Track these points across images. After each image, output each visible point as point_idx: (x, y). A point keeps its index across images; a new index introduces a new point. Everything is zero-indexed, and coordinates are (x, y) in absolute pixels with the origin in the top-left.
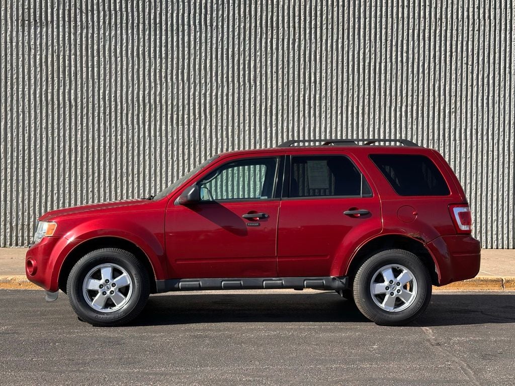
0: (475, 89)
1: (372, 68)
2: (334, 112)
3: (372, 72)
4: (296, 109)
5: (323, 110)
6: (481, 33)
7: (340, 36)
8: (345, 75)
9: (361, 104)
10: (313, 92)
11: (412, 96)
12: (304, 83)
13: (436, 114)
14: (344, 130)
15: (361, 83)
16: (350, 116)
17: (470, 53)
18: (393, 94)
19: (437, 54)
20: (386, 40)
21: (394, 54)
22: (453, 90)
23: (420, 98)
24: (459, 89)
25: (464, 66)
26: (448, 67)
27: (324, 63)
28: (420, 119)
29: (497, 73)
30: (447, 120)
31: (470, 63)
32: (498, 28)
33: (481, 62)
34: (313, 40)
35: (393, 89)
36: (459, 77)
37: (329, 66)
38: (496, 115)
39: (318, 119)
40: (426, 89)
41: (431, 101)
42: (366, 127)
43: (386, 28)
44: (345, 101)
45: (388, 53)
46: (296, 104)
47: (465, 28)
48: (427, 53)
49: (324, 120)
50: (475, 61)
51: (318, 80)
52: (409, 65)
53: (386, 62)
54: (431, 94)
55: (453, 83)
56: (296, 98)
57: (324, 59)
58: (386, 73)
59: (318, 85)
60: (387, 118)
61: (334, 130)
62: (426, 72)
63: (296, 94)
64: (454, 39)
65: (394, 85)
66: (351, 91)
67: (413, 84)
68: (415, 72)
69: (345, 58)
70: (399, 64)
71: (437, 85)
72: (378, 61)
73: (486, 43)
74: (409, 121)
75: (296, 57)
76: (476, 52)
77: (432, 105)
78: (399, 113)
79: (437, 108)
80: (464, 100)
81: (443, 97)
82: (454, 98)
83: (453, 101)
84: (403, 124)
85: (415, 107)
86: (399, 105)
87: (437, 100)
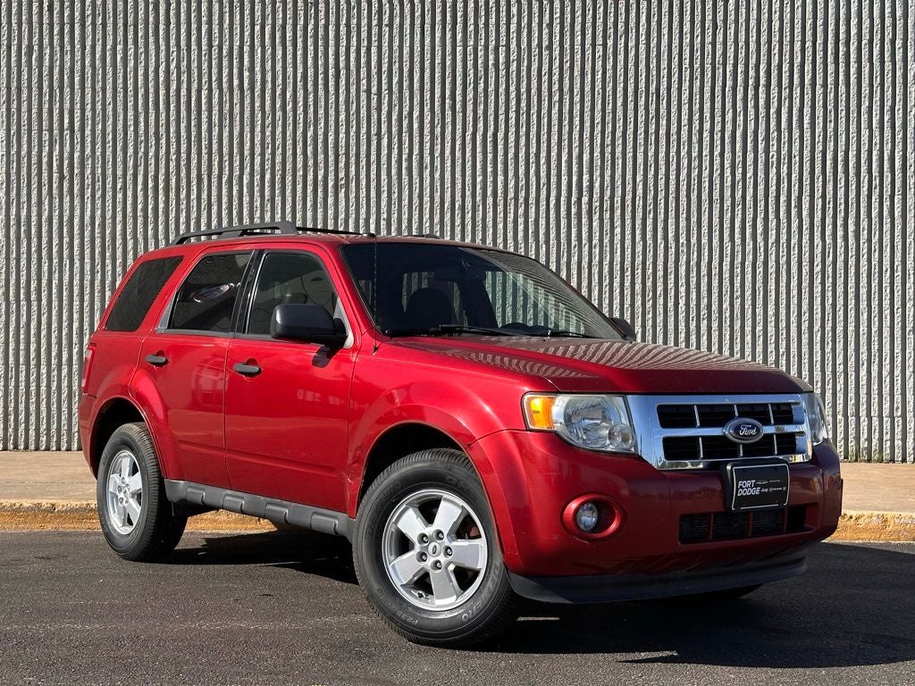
0: (385, 142)
1: (183, 100)
2: (109, 186)
3: (183, 108)
4: (34, 180)
5: (88, 181)
6: (396, 31)
7: (120, 38)
8: (131, 113)
9: (162, 171)
10: (67, 148)
11: (263, 154)
12: (51, 130)
13: (310, 189)
14: (130, 221)
15: (162, 130)
16: (140, 194)
17: (374, 71)
18: (225, 150)
19: (311, 72)
20: (210, 46)
21: (225, 72)
22: (342, 143)
23: (279, 159)
24: (353, 142)
25: (363, 96)
26: (332, 99)
27: (88, 91)
28: (278, 199)
29: (427, 109)
30: (331, 200)
31: (374, 90)
32: (428, 20)
33: (395, 88)
34: (68, 47)
35: (225, 142)
36: (353, 118)
37: (99, 97)
38: (427, 192)
39: (77, 201)
40: (289, 142)
41: (300, 165)
42: (172, 215)
43: (210, 22)
44: (130, 163)
45: (214, 71)
46: (34, 172)
47: (364, 22)
48: (290, 70)
49: (89, 201)
50: (384, 87)
51: (77, 125)
52: (256, 95)
53: (210, 90)
54: (299, 151)
55: (343, 129)
56: (34, 160)
57: (88, 84)
58: (210, 110)
59: (77, 134)
60: (214, 199)
61: (109, 221)
62: (289, 107)
63: (35, 152)
64: (343, 43)
65: (226, 134)
66: (143, 145)
67: (263, 132)
68: (268, 108)
69: (130, 82)
70: (236, 92)
71: (310, 133)
72: (195, 86)
73: (406, 50)
74: (257, 203)
75: (35, 80)
76: (385, 67)
77: (300, 173)
78: (235, 188)
79: (310, 177)
80: (363, 163)
81: (321, 157)
82: (342, 159)
83: (342, 165)
84: (245, 210)
85: (268, 176)
86: (236, 173)
87: (311, 162)
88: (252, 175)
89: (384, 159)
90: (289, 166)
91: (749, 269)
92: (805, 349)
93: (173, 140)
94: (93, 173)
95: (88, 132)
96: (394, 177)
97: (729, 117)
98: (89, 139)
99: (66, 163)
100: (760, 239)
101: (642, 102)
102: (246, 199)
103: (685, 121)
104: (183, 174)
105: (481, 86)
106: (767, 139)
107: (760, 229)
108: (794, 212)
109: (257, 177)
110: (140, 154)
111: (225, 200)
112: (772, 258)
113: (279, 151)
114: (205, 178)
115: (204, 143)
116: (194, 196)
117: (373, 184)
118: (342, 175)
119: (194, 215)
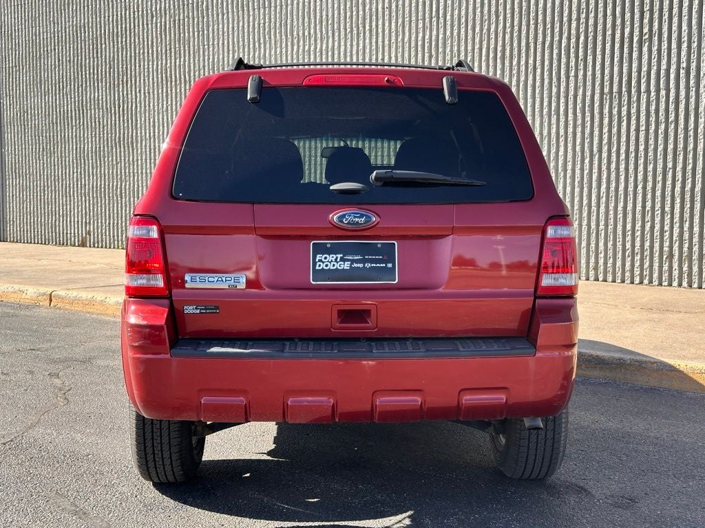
13: (617, 46)
15: (501, 8)
18: (548, 19)
23: (591, 22)
28: (590, 58)
30: (635, 55)
35: (549, 12)
40: (601, 5)
41: (609, 25)
51: (441, 12)
54: (609, 12)
59: (441, 20)
60: (538, 63)
63: (413, 38)
65: (549, 5)
74: (572, 63)
77: (609, 32)
78: (555, 52)
79: (618, 35)
80: (666, 17)
81: (628, 15)
82: (647, 15)
83: (646, 21)
84: (562, 70)
85: (582, 38)
86: (556, 38)
87: (619, 22)
88: (569, 39)
89: (685, 11)
90: (600, 27)
93: (509, 16)
94: (452, 51)
95: (448, 17)
96: (694, 27)
98: (449, 23)
99: (433, 43)
102: (564, 60)
104: (515, 44)
109: (573, 40)
110: (485, 31)
111: (547, 63)
113: (592, 15)
114: (532, 45)
115: (532, 15)
116: (523, 62)
117: (675, 36)
118: (646, 30)
119: (522, 78)
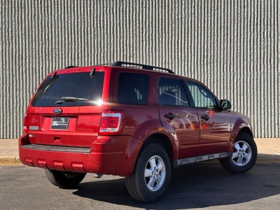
0: (144, 43)
1: (83, 31)
2: (60, 57)
3: (83, 33)
5: (54, 56)
6: (147, 9)
8: (66, 35)
9: (76, 53)
10: (47, 46)
11: (107, 47)
12: (42, 40)
15: (76, 40)
16: (70, 59)
17: (141, 21)
18: (96, 46)
21: (95, 22)
23: (112, 48)
24: (135, 43)
25: (138, 29)
26: (128, 30)
27: (53, 28)
29: (157, 33)
31: (141, 27)
33: (147, 26)
35: (96, 43)
36: (135, 36)
39: (50, 62)
40: (115, 43)
41: (118, 50)
44: (67, 50)
45: (92, 21)
46: (37, 53)
47: (138, 6)
49: (54, 62)
50: (144, 26)
52: (105, 29)
53: (91, 27)
54: (118, 46)
56: (37, 50)
59: (50, 42)
65: (96, 41)
66: (70, 45)
67: (107, 40)
68: (108, 33)
69: (66, 25)
70: (99, 28)
71: (122, 41)
72: (86, 26)
75: (37, 25)
76: (144, 20)
77: (119, 53)
78: (99, 58)
81: (125, 48)
82: (131, 48)
83: (131, 50)
85: (109, 54)
86: (99, 53)
87: (122, 49)
88: (104, 53)
89: (144, 48)
90: (115, 51)
91: (255, 81)
92: (273, 104)
93: (80, 43)
94: (55, 54)
95: (53, 41)
96: (147, 54)
97: (249, 34)
98: (54, 43)
99: (47, 50)
100: (259, 71)
101: (222, 30)
103: (235, 35)
104: (83, 53)
105: (174, 26)
106: (260, 41)
107: (259, 68)
108: (269, 63)
109: (106, 54)
110: (70, 48)
112: (262, 77)
113: (112, 46)
114: (90, 54)
115: (89, 44)
117: (141, 56)
118: (131, 53)
